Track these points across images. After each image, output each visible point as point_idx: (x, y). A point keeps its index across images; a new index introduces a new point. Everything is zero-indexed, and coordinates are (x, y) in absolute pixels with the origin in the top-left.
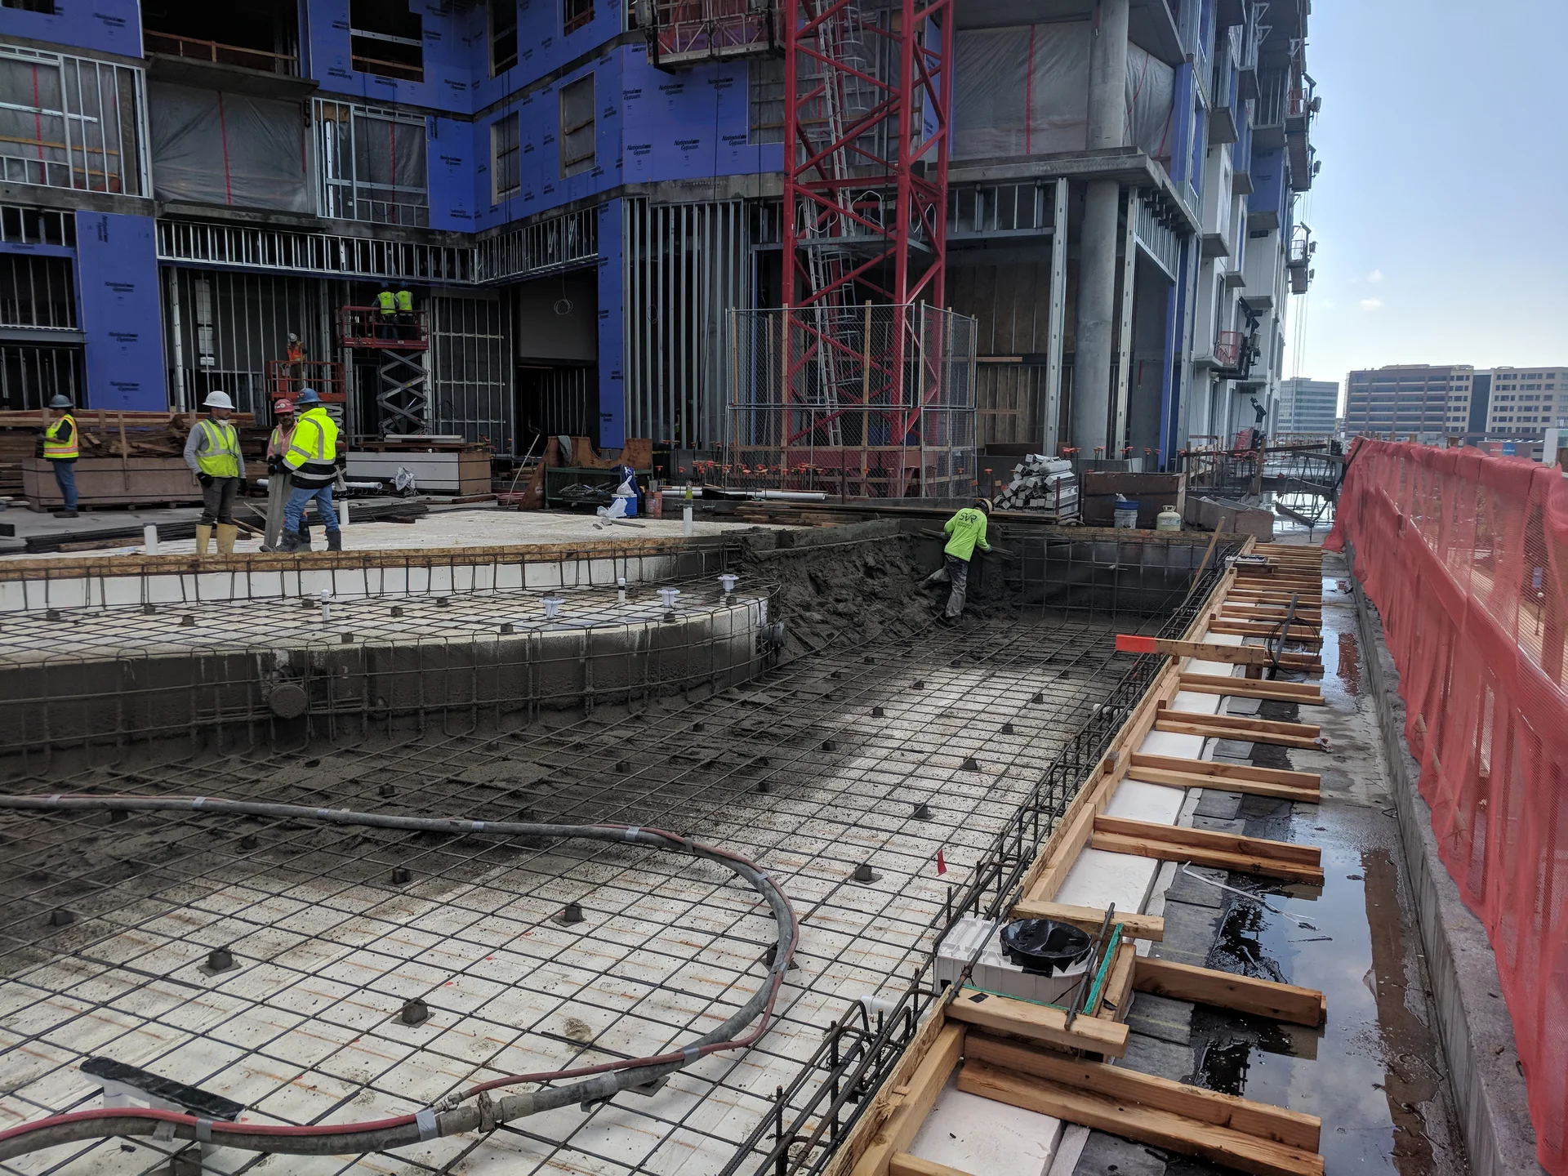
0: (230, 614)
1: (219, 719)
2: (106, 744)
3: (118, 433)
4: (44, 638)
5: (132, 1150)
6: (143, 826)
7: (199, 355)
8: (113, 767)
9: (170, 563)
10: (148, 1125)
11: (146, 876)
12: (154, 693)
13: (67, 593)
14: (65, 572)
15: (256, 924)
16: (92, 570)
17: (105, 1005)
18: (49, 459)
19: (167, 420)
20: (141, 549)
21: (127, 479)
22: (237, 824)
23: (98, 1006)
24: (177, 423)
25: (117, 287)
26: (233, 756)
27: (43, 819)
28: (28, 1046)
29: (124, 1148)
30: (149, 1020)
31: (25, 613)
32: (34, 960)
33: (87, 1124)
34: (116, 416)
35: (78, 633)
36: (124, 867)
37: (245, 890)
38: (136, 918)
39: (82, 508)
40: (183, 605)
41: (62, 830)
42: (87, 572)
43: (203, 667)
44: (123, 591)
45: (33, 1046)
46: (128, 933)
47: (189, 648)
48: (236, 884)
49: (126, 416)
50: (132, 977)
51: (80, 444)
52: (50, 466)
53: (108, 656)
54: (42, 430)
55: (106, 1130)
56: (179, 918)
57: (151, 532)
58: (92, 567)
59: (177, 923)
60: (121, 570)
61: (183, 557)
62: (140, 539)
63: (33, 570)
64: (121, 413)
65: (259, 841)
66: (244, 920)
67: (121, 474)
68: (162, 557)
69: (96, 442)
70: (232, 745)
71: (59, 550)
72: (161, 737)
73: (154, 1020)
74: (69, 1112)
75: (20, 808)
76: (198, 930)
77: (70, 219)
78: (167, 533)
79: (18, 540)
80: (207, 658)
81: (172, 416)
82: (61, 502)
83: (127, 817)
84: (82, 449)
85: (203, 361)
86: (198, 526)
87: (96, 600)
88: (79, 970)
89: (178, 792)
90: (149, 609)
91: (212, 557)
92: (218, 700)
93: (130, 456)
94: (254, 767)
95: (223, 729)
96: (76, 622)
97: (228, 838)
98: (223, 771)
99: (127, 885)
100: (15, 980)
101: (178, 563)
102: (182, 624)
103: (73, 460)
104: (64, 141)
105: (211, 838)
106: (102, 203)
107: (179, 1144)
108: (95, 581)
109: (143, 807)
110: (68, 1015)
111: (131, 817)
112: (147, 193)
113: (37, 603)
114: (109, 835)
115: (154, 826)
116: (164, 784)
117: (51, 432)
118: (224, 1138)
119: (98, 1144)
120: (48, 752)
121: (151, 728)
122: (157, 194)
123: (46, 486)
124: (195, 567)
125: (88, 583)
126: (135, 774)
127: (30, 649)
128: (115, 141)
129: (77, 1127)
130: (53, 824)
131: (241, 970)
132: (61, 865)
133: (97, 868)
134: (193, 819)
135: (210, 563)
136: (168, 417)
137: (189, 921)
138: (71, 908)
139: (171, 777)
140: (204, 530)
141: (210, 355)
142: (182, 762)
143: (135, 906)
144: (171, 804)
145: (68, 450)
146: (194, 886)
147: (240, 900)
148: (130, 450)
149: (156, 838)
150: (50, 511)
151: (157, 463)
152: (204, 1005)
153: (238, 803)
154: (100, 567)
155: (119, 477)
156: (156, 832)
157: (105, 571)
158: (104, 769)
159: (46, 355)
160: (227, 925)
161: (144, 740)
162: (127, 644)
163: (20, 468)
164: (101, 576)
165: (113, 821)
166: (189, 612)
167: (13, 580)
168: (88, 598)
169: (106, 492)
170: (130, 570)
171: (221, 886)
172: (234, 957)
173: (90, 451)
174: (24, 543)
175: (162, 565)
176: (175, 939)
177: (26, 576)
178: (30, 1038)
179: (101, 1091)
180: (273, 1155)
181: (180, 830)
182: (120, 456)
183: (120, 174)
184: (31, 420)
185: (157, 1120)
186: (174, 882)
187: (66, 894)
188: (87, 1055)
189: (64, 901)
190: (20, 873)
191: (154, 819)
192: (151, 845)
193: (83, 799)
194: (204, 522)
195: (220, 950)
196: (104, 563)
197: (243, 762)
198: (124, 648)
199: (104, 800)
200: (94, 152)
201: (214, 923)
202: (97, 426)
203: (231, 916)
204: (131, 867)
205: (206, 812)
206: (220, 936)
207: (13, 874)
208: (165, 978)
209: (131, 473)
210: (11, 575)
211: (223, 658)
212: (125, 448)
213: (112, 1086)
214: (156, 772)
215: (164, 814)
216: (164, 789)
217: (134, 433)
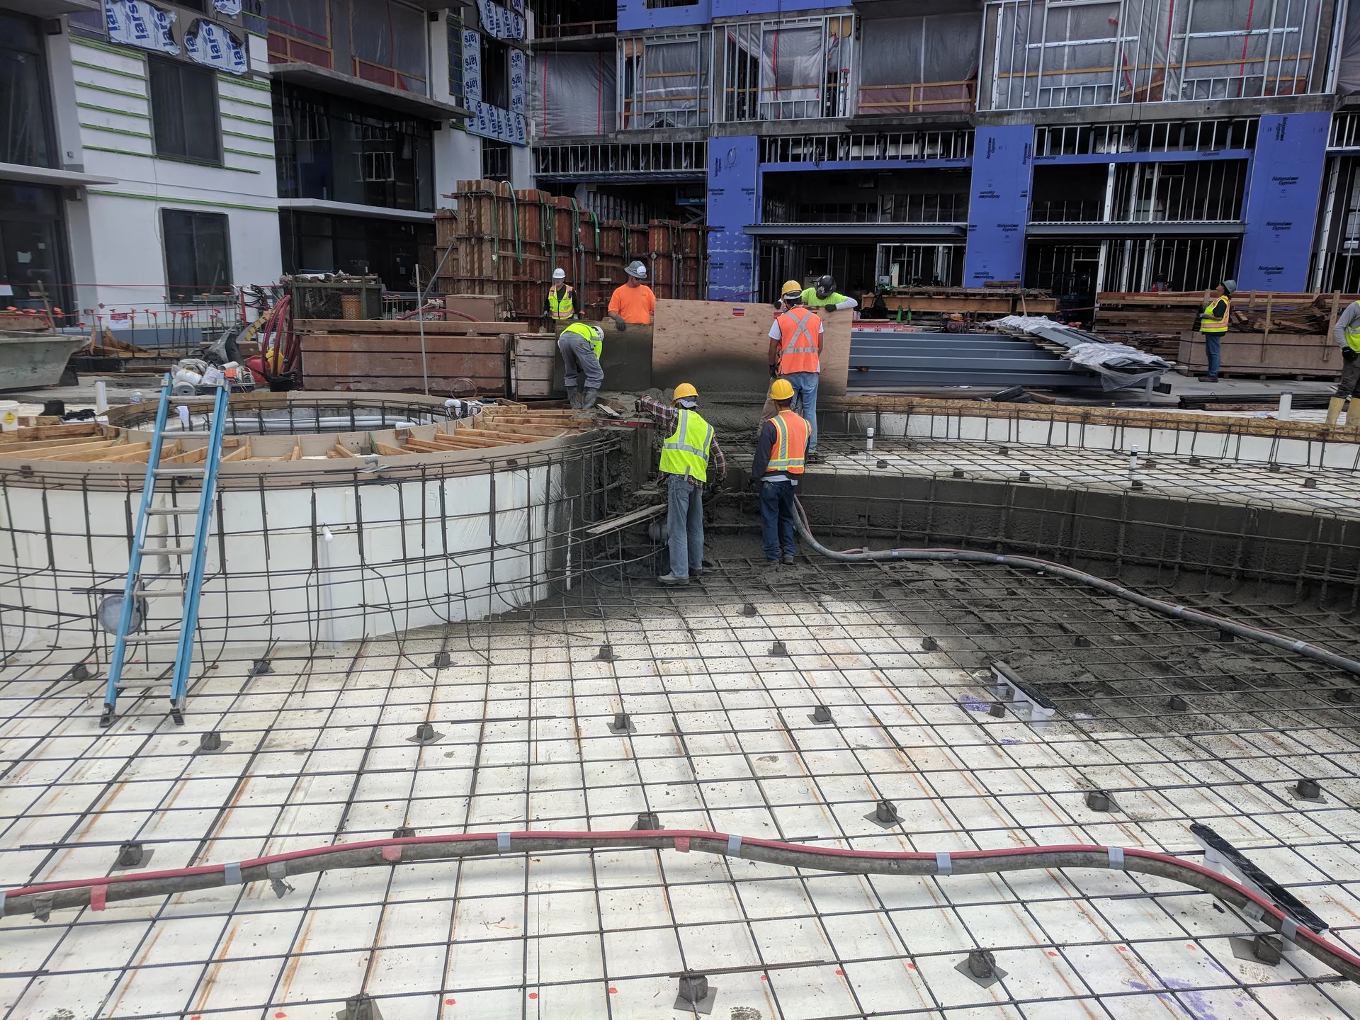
0: (1352, 484)
1: (1326, 577)
2: (1222, 575)
3: (1265, 312)
4: (1188, 479)
5: (1221, 911)
6: (1246, 651)
7: (1344, 239)
8: (1225, 595)
9: (1301, 430)
10: (1240, 899)
11: (1245, 694)
12: (1270, 541)
13: (1209, 445)
14: (1210, 427)
15: (1347, 771)
16: (1233, 428)
17: (1209, 786)
18: (1203, 333)
19: (1311, 301)
20: (1273, 414)
21: (1263, 352)
22: (1332, 675)
23: (1203, 784)
24: (1319, 303)
25: (1282, 181)
26: (1333, 613)
27: (1168, 622)
28: (1148, 792)
29: (1215, 906)
30: (1243, 814)
31: (1174, 456)
32: (1156, 729)
33: (1193, 874)
34: (1266, 297)
35: (1215, 479)
36: (1229, 680)
37: (1336, 737)
38: (1235, 726)
39: (1221, 375)
40: (1306, 469)
41: (1181, 636)
42: (1228, 429)
43: (1321, 527)
44: (1255, 449)
45: (1152, 793)
46: (1228, 736)
47: (1312, 508)
48: (1329, 729)
49: (1274, 297)
50: (1229, 772)
51: (1230, 320)
52: (1204, 339)
53: (1238, 503)
54: (1200, 308)
55: (1206, 886)
56: (1272, 739)
57: (1286, 400)
58: (1233, 425)
59: (1270, 743)
60: (1257, 431)
61: (1315, 426)
62: (1275, 406)
63: (1187, 422)
64: (1271, 294)
65: (1353, 697)
66: (1333, 762)
67: (1260, 347)
68: (1294, 423)
69: (1244, 319)
70: (1333, 603)
71: (1203, 408)
72: (1270, 580)
73: (1248, 816)
74: (1178, 857)
75: (1152, 609)
76: (1289, 756)
77: (1254, 125)
78: (1300, 403)
79: (1174, 397)
80: (1326, 520)
81: (1316, 297)
82: (1206, 369)
83: (1232, 640)
84: (1232, 325)
85: (1348, 244)
86: (1332, 398)
87: (1231, 453)
88: (1188, 750)
89: (1277, 631)
90: (1274, 467)
91: (1343, 429)
92: (1329, 560)
93: (1270, 332)
94: (1352, 628)
95: (1328, 586)
96: (1213, 470)
97: (1322, 685)
98: (1323, 624)
99: (1229, 696)
100: (1143, 739)
101: (1309, 430)
102: (1305, 486)
103: (1222, 334)
104: (1264, 56)
105: (1305, 680)
106: (1286, 105)
107: (1263, 928)
108: (1234, 438)
109: (1248, 636)
110: (1177, 782)
111: (1236, 641)
112: (1330, 89)
113: (1185, 450)
114: (1218, 650)
115: (1257, 655)
116: (1266, 621)
117: (1209, 310)
118: (1306, 944)
119: (1197, 892)
120: (1177, 570)
121: (1263, 570)
122: (1339, 89)
123: (1196, 354)
124: (1324, 435)
125: (1228, 438)
126: (1243, 605)
127: (1178, 485)
128: (1310, 45)
129: (1184, 872)
130: (1175, 628)
131: (1325, 806)
132: (1180, 663)
133: (1207, 674)
134: (1292, 659)
135: (1339, 434)
136: (1312, 297)
137: (1280, 744)
138: (1186, 699)
139: (1274, 616)
140: (1337, 403)
141: (1355, 239)
142: (1284, 606)
143: (1236, 716)
144: (1274, 641)
145: (1221, 326)
146: (1287, 717)
147: (1330, 745)
148: (1272, 327)
149: (1258, 665)
150: (1195, 375)
151: (1293, 339)
152: (1290, 822)
153: (1337, 657)
154: (1240, 426)
155: (1257, 351)
156: (1258, 660)
157: (1243, 430)
158: (1217, 595)
159: (1208, 244)
160: (1315, 761)
161: (1254, 580)
162: (1257, 495)
163: (1178, 339)
164: (1240, 434)
165: (1220, 640)
166: (1311, 476)
167: (1170, 429)
168: (1225, 451)
169: (1243, 362)
170: (1265, 432)
171: (1311, 725)
172: (1322, 793)
173: (1238, 327)
174: (1178, 400)
175: (1293, 430)
176: (1270, 756)
177: (1181, 427)
178: (1151, 787)
179: (1203, 852)
180: (1351, 982)
181: (1279, 665)
182: (1262, 332)
183: (1308, 76)
184: (1191, 300)
185: (1249, 899)
186: (1269, 707)
187: (1180, 686)
188: (1193, 819)
189: (1179, 692)
190: (1149, 658)
191: (1257, 649)
192: (1253, 669)
193: (1202, 616)
194: (1339, 395)
195: (1312, 781)
196: (1243, 423)
197: (1341, 620)
198: (1253, 498)
199: (1217, 621)
200: (1288, 60)
201: (1304, 755)
202: (1247, 305)
203: (1322, 755)
204: (1234, 682)
205: (1304, 655)
206: (1308, 768)
207: (1143, 658)
208: (1259, 784)
209: (1268, 347)
210: (1169, 425)
211: (1343, 522)
212: (1268, 325)
213: (1212, 852)
214: (1260, 609)
215: (1263, 646)
216: (1266, 625)
217: (1278, 312)
